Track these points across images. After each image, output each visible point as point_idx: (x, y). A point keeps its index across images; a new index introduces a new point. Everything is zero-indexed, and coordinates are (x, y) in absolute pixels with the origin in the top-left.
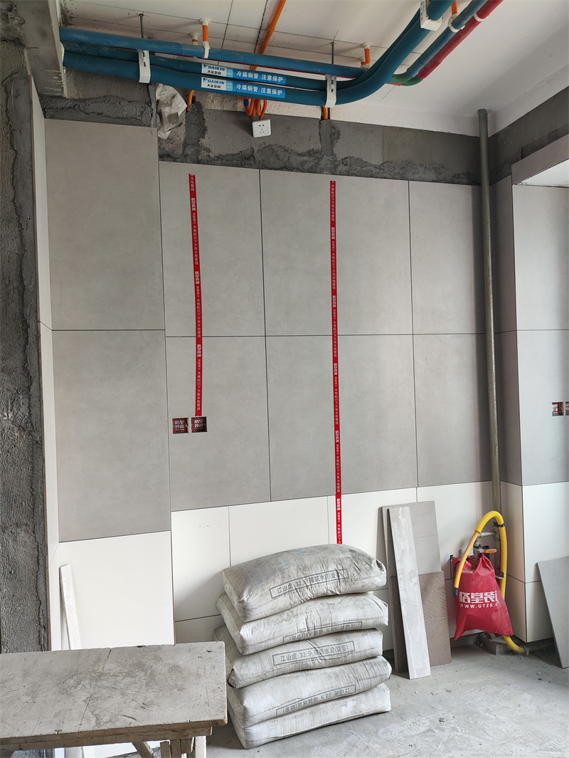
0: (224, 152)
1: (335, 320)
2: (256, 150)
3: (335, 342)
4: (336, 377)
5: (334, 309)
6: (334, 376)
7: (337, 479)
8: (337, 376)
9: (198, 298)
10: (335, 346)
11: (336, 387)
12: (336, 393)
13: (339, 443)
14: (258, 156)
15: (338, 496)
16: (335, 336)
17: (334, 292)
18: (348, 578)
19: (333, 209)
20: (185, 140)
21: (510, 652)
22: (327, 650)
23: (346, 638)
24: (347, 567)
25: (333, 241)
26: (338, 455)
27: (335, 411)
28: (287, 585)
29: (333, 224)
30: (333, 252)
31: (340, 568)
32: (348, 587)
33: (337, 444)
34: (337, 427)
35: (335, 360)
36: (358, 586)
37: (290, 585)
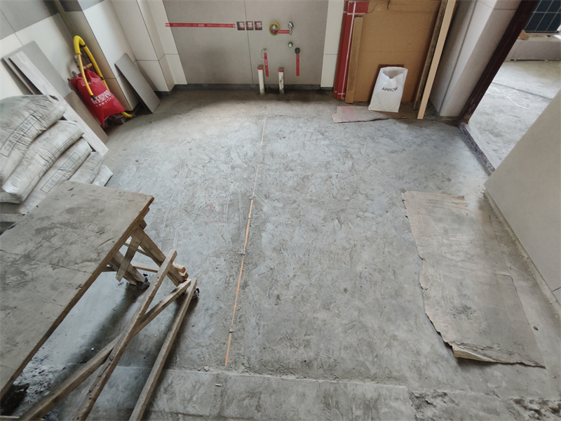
18: (43, 116)
21: (128, 119)
22: (67, 166)
28: (8, 142)
31: (32, 112)
32: (48, 121)
36: (53, 118)
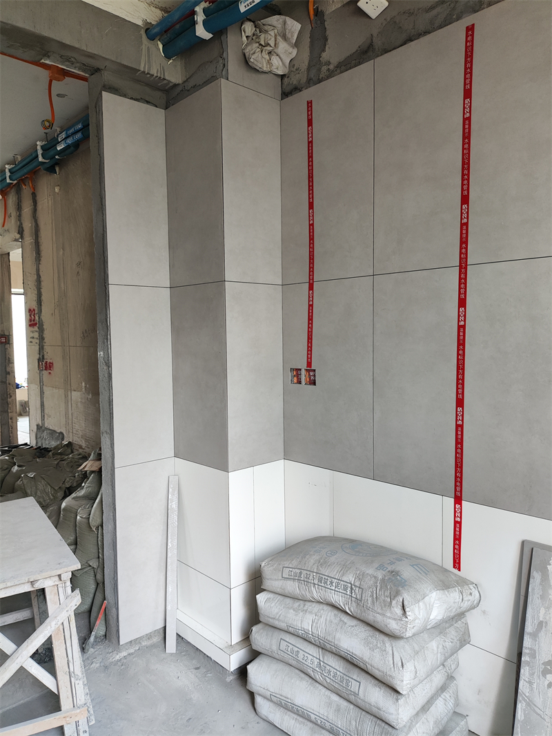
0: (342, 58)
1: (464, 242)
2: (375, 35)
3: (463, 276)
4: (462, 328)
5: (464, 226)
6: (459, 327)
7: (456, 477)
8: (464, 327)
10: (463, 281)
11: (461, 344)
12: (461, 352)
13: (462, 426)
14: (378, 43)
15: (458, 500)
16: (463, 267)
17: (465, 199)
18: (361, 601)
19: (468, 71)
20: (309, 64)
22: (329, 672)
23: (355, 674)
24: (365, 586)
25: (467, 121)
26: (459, 442)
27: (458, 379)
28: (298, 571)
29: (468, 94)
30: (467, 137)
31: (357, 584)
32: (359, 611)
33: (459, 428)
34: (460, 403)
35: (462, 303)
36: (370, 617)
37: (301, 573)
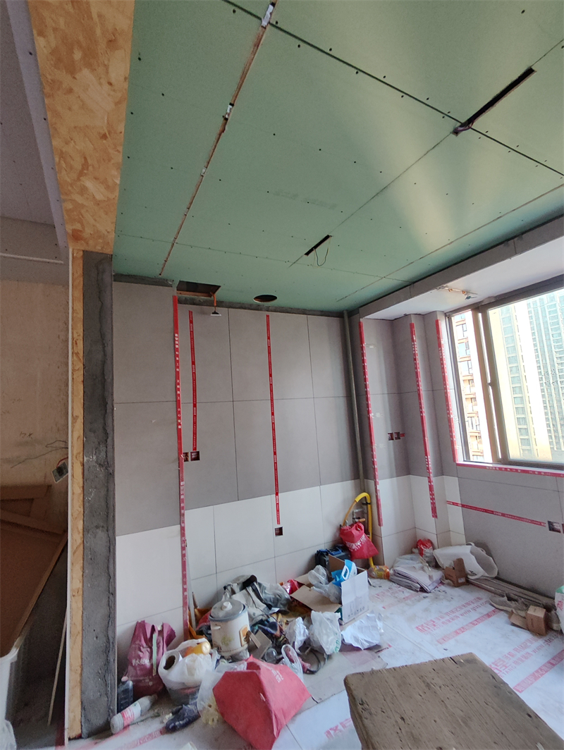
1: (271, 391)
3: (272, 404)
4: (273, 423)
5: (271, 385)
7: (276, 484)
9: (194, 380)
11: (273, 430)
12: (274, 433)
15: (277, 494)
16: (272, 400)
17: (271, 375)
19: (268, 330)
26: (276, 469)
27: (273, 444)
29: (269, 338)
30: (270, 353)
33: (275, 463)
34: (275, 453)
35: (273, 414)
